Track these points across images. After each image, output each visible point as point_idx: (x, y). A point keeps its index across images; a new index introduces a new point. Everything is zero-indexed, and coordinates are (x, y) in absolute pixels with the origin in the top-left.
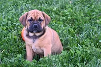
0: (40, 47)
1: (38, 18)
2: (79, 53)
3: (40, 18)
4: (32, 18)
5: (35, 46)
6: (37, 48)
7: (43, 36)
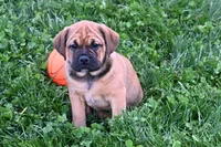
0: (103, 96)
1: (90, 42)
2: (184, 100)
3: (94, 41)
4: (75, 42)
5: (93, 96)
6: (98, 98)
7: (108, 75)
